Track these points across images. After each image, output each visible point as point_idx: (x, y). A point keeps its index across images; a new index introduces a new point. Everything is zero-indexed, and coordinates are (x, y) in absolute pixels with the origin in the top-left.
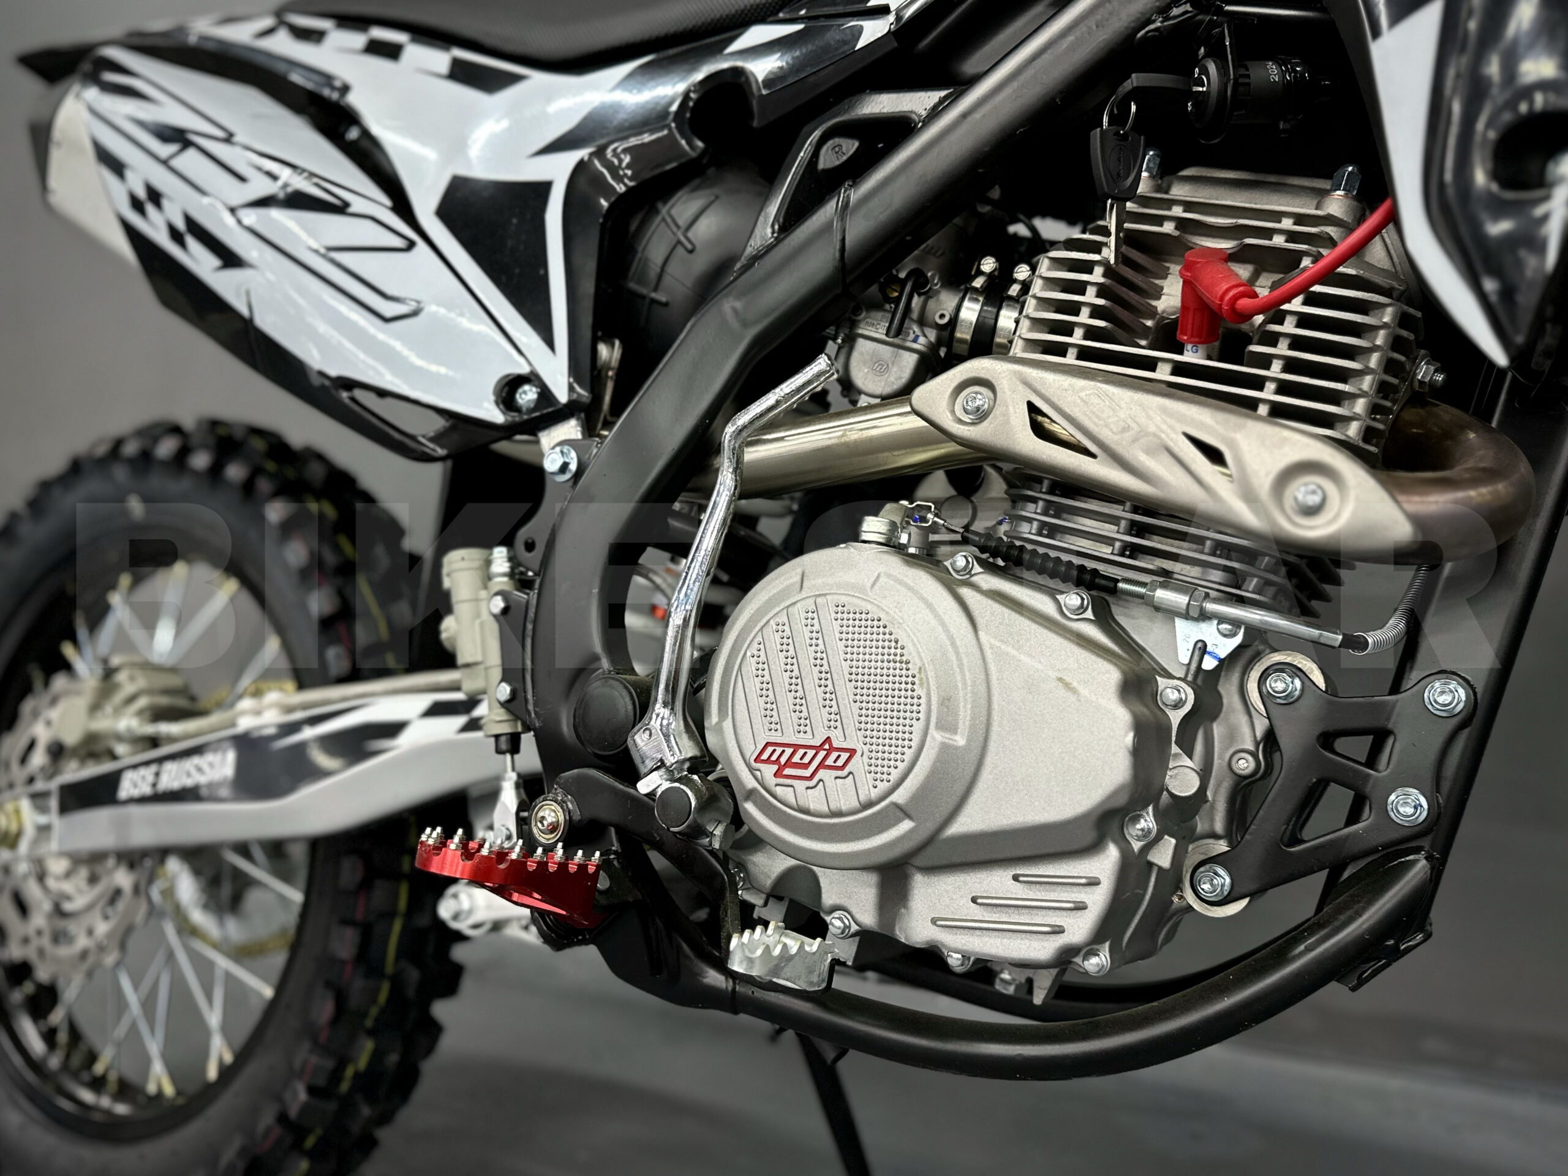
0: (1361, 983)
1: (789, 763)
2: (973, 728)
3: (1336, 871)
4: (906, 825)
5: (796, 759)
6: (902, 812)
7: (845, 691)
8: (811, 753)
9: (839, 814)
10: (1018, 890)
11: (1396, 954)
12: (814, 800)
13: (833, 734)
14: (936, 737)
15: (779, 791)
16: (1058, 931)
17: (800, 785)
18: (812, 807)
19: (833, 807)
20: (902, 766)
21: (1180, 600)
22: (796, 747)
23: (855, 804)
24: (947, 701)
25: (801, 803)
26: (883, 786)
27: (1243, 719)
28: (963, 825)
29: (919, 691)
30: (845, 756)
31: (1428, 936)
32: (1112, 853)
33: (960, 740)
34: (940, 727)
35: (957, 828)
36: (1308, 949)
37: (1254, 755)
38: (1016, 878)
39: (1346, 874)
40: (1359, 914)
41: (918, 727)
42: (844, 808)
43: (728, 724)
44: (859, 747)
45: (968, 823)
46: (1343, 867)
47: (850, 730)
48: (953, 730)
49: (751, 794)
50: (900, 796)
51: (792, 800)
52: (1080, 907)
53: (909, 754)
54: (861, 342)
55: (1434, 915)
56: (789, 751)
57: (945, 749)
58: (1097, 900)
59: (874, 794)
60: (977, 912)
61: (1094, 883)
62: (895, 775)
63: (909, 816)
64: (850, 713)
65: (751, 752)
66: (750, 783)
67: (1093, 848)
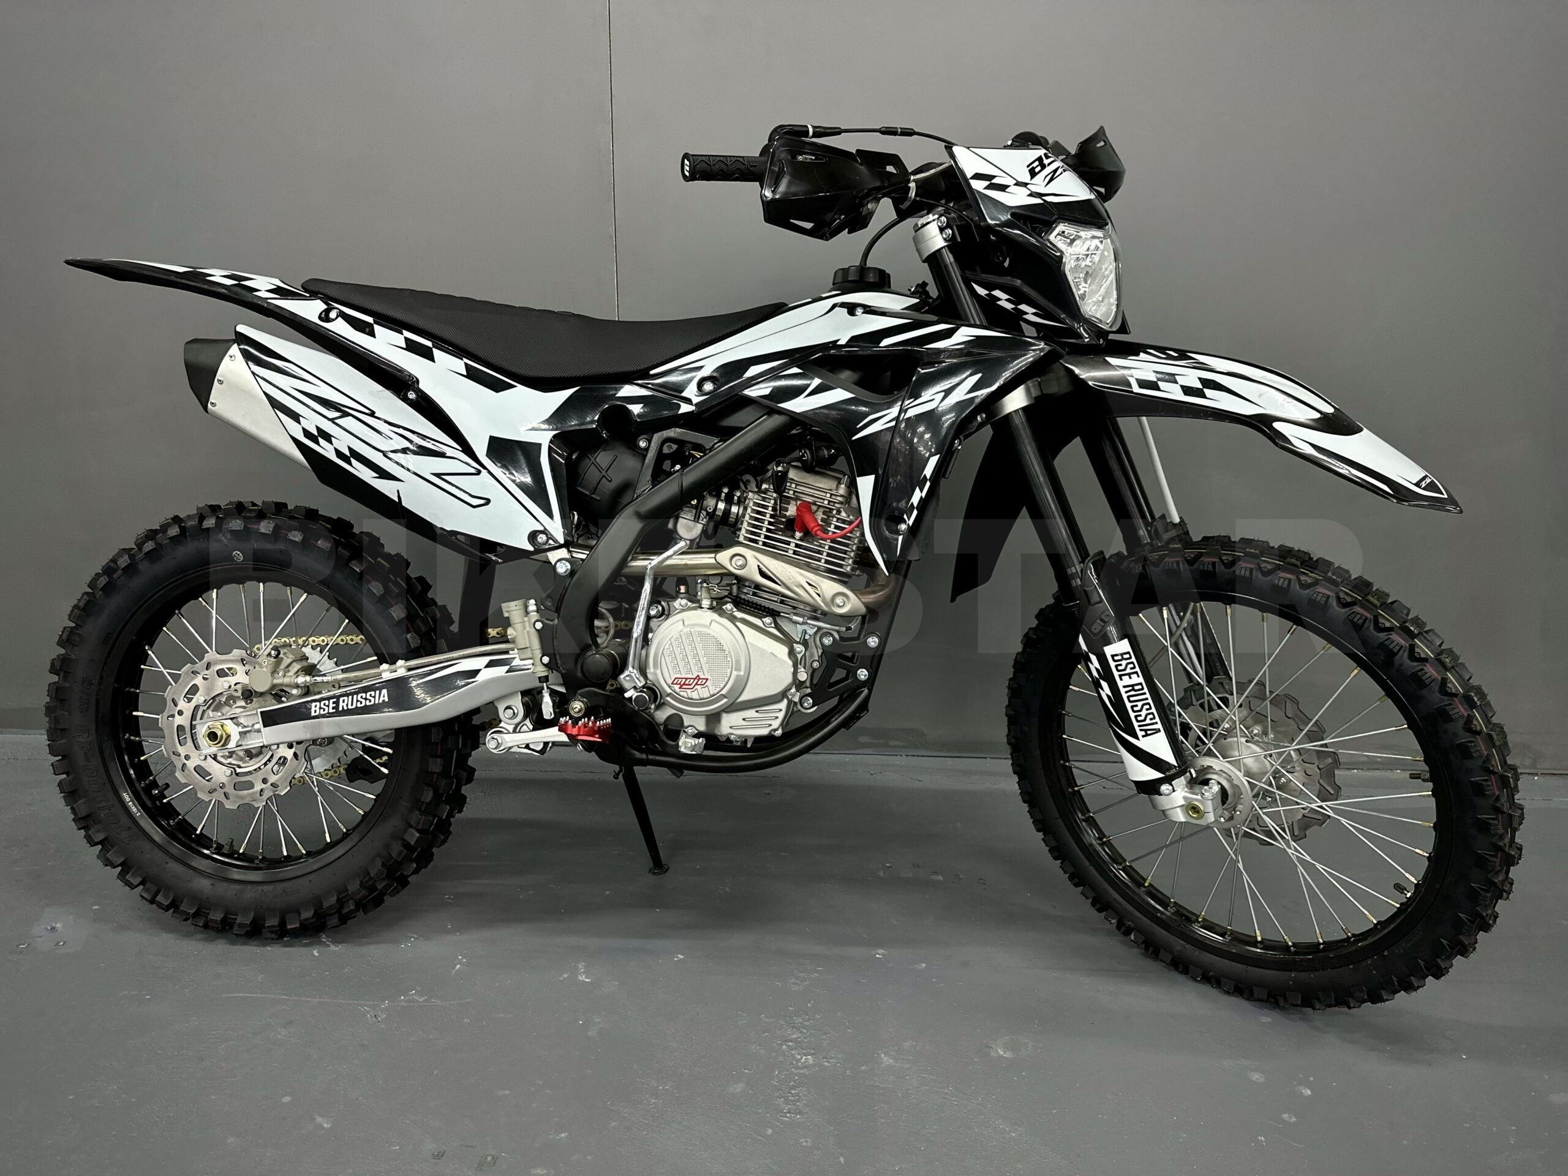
0: (850, 727)
1: (684, 684)
2: (745, 669)
3: (841, 696)
4: (725, 700)
5: (687, 682)
6: (724, 696)
7: (703, 660)
8: (692, 680)
9: (704, 699)
10: (757, 715)
11: (859, 718)
12: (695, 695)
13: (699, 674)
14: (735, 673)
15: (681, 693)
16: (770, 725)
17: (689, 691)
18: (694, 697)
19: (701, 697)
20: (724, 683)
21: (801, 620)
22: (686, 679)
23: (709, 695)
24: (738, 662)
25: (690, 696)
26: (718, 689)
27: (815, 650)
28: (742, 698)
29: (729, 659)
30: (704, 681)
31: (868, 711)
32: (785, 701)
33: (742, 673)
34: (735, 670)
35: (740, 700)
36: (836, 720)
37: (818, 661)
38: (757, 712)
39: (845, 696)
40: (849, 707)
41: (729, 670)
42: (705, 697)
43: (659, 671)
44: (709, 677)
45: (744, 697)
46: (843, 694)
47: (706, 673)
48: (740, 670)
49: (669, 695)
50: (723, 692)
51: (686, 696)
52: (777, 718)
53: (726, 679)
54: (680, 519)
55: (869, 705)
56: (684, 680)
57: (738, 676)
58: (781, 715)
59: (715, 692)
60: (744, 723)
61: (781, 710)
62: (722, 686)
63: (726, 698)
64: (705, 667)
65: (670, 682)
66: (669, 691)
67: (781, 700)
